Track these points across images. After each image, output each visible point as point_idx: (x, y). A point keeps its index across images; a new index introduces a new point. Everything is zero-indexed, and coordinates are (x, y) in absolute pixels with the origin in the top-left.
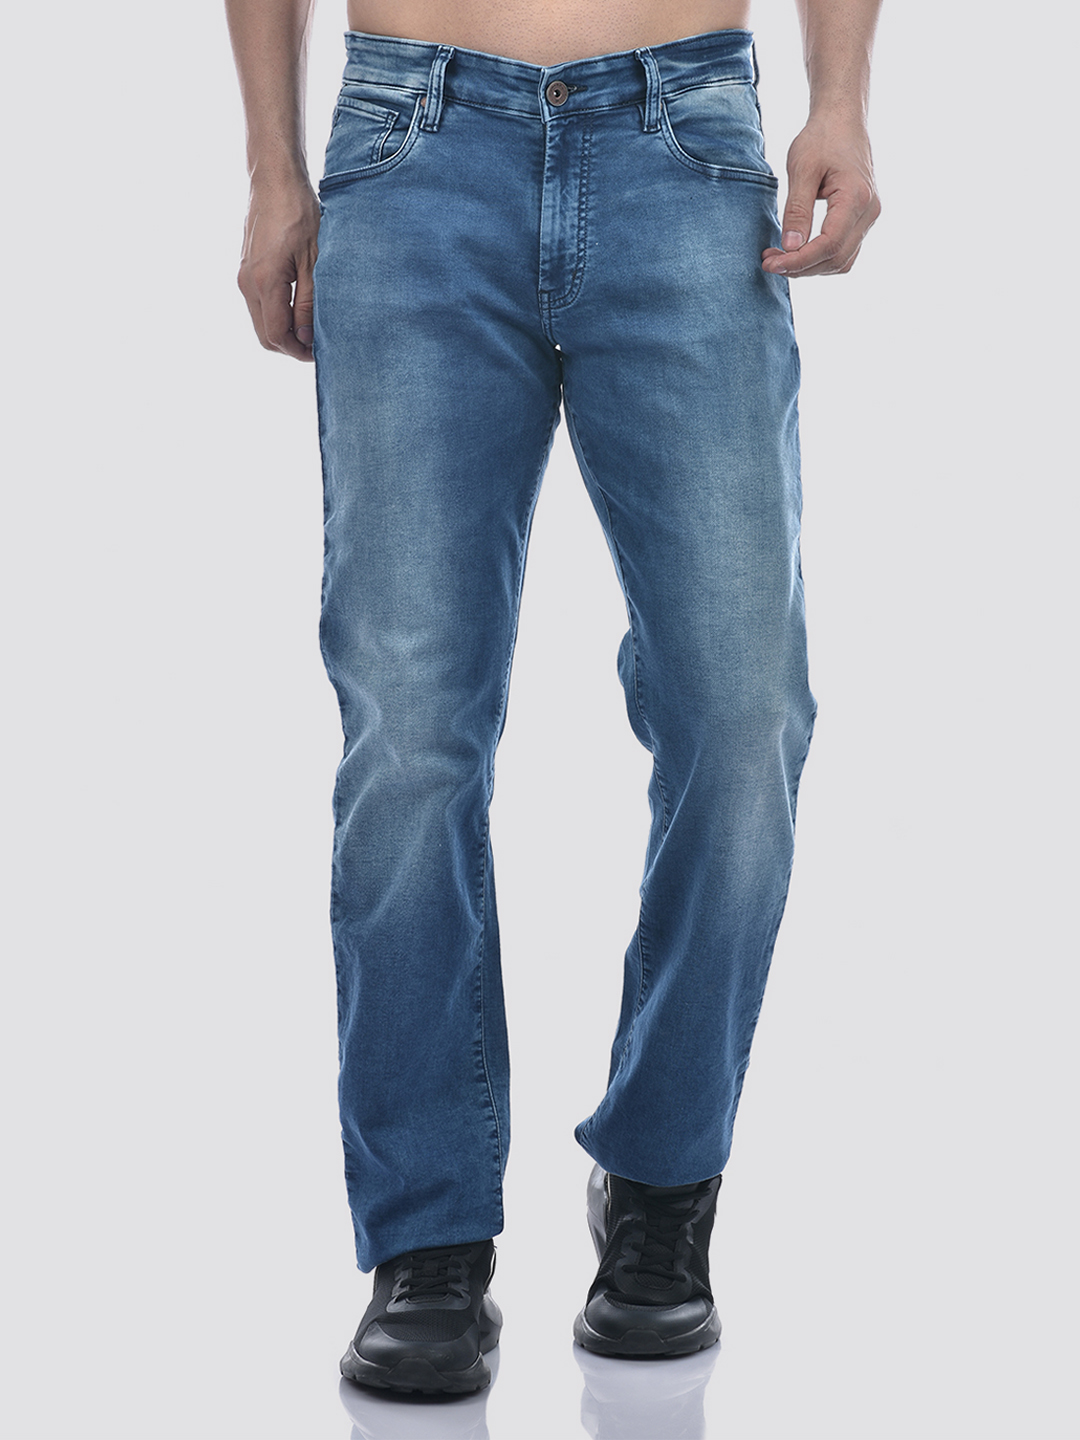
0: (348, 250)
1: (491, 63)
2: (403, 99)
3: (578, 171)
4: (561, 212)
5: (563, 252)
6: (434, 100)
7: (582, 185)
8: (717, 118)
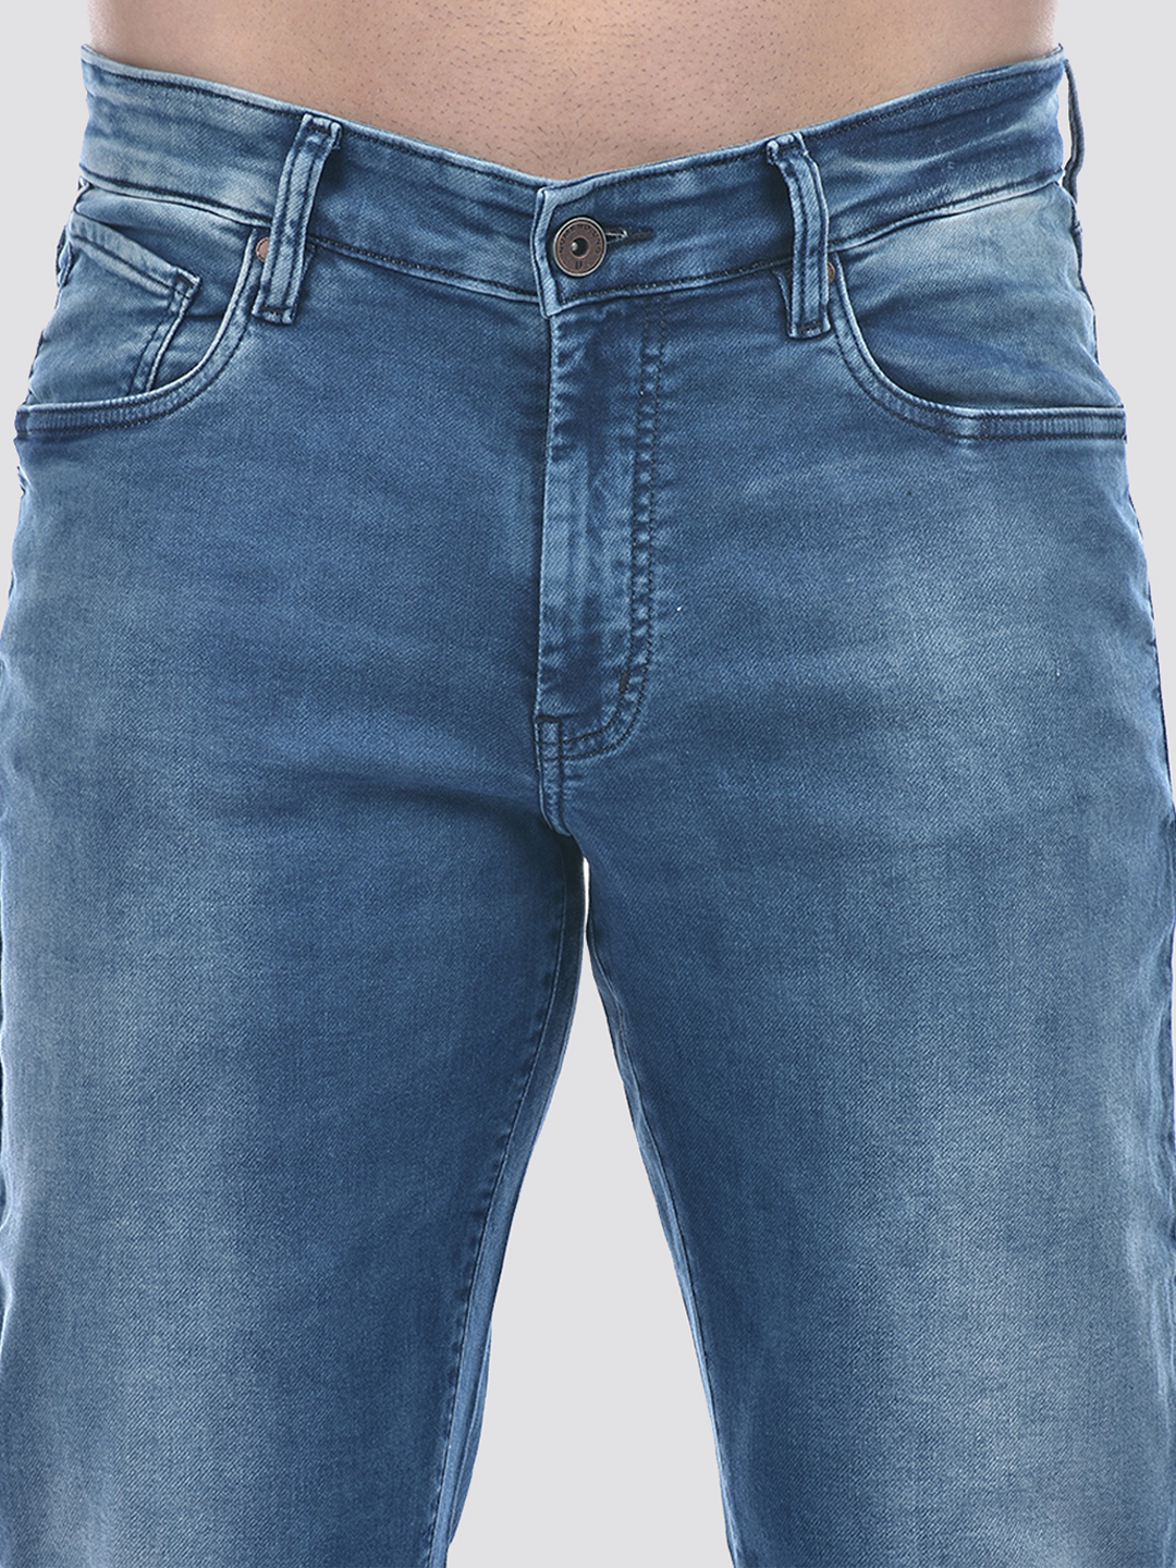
0: (70, 598)
1: (428, 164)
2: (217, 234)
3: (630, 431)
4: (592, 532)
5: (596, 628)
6: (286, 250)
7: (640, 466)
8: (970, 291)
